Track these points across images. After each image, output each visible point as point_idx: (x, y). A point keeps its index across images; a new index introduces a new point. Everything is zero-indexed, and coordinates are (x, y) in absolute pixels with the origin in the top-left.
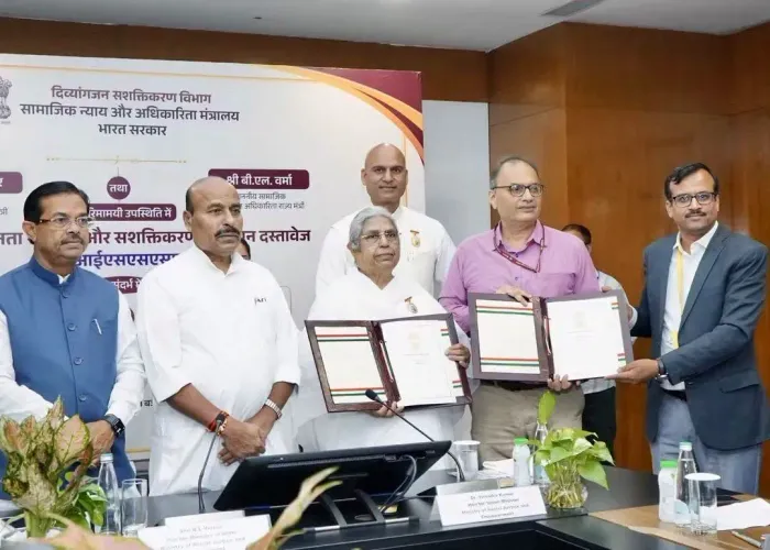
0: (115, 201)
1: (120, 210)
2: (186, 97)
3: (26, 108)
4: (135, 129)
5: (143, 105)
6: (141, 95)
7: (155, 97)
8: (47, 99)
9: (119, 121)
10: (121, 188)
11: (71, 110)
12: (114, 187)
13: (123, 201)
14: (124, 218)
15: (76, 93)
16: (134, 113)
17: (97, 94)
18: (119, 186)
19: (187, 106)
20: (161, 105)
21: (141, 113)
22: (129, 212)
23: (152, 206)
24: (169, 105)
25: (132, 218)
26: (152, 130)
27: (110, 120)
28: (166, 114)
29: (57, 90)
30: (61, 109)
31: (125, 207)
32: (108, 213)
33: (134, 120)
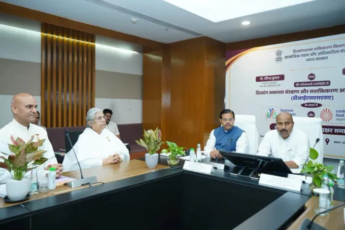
0: (311, 81)
1: (312, 83)
2: (335, 46)
3: (286, 57)
4: (317, 59)
5: (320, 51)
6: (320, 48)
7: (324, 48)
8: (291, 54)
9: (312, 57)
10: (312, 77)
11: (298, 56)
12: (310, 77)
13: (313, 81)
14: (313, 86)
15: (299, 51)
16: (317, 54)
17: (306, 50)
18: (312, 76)
19: (336, 49)
20: (326, 50)
21: (319, 54)
22: (315, 84)
23: (322, 82)
24: (330, 50)
25: (316, 86)
26: (323, 58)
27: (310, 57)
28: (328, 53)
29: (294, 51)
30: (295, 56)
31: (313, 82)
32: (308, 84)
33: (317, 56)
